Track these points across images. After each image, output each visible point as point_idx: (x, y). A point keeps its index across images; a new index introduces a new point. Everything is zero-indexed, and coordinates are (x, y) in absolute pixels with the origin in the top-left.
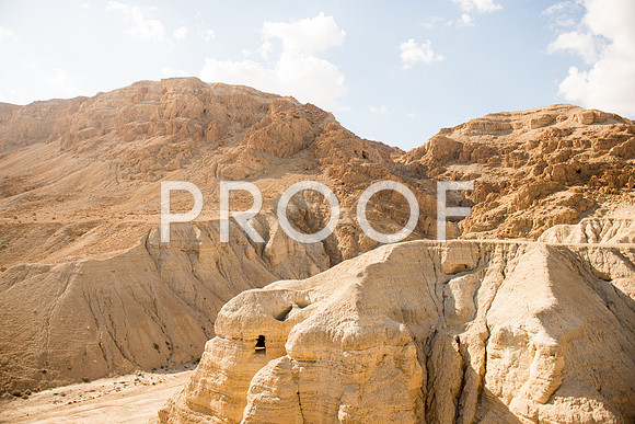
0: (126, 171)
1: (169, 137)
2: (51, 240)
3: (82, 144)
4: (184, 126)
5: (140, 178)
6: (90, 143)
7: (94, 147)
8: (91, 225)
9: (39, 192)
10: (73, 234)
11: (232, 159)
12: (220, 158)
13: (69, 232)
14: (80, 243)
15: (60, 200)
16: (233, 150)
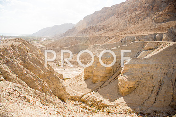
0: (129, 22)
1: (142, 11)
4: (147, 7)
5: (132, 24)
8: (114, 36)
9: (109, 29)
11: (160, 16)
12: (156, 16)
13: (109, 38)
16: (160, 13)
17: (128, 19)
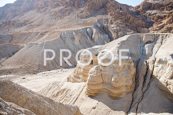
0: (54, 17)
1: (64, 6)
2: (37, 36)
3: (42, 10)
4: (68, 3)
5: (58, 19)
6: (44, 9)
7: (45, 11)
8: (47, 32)
9: (33, 24)
10: (42, 35)
11: (82, 12)
12: (79, 12)
13: (41, 34)
14: (44, 37)
15: (38, 26)
16: (82, 9)
17: (51, 14)
